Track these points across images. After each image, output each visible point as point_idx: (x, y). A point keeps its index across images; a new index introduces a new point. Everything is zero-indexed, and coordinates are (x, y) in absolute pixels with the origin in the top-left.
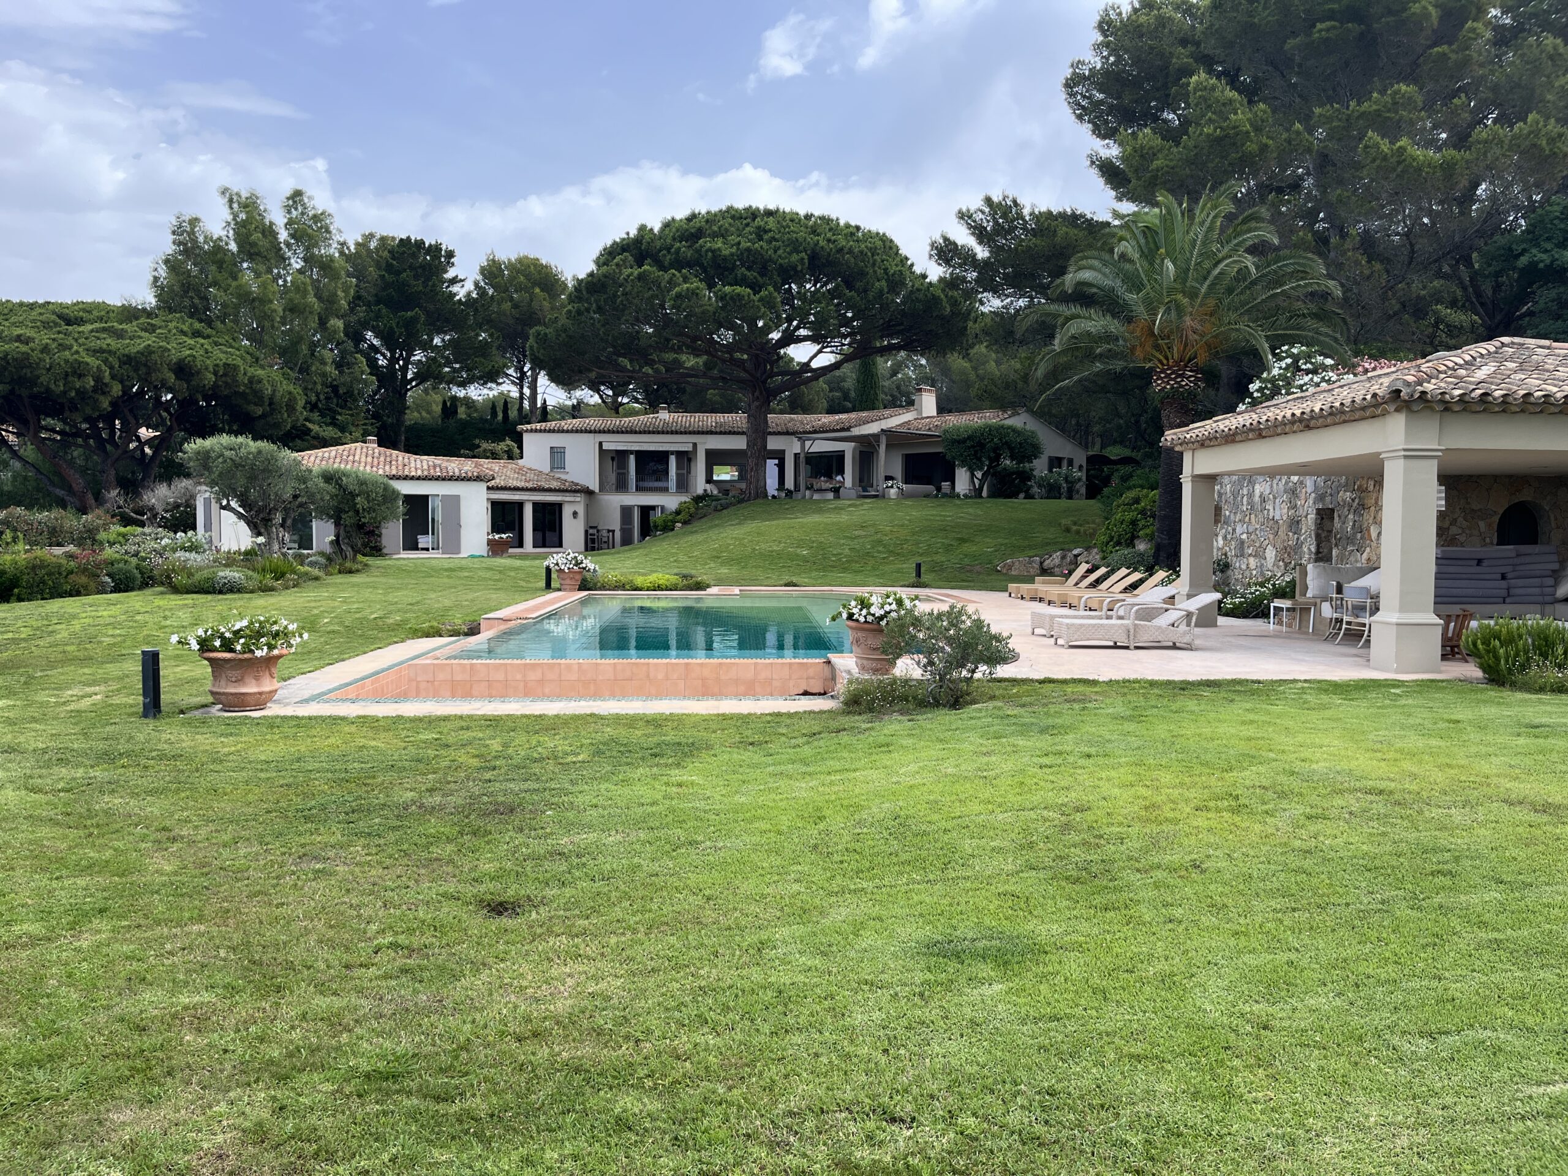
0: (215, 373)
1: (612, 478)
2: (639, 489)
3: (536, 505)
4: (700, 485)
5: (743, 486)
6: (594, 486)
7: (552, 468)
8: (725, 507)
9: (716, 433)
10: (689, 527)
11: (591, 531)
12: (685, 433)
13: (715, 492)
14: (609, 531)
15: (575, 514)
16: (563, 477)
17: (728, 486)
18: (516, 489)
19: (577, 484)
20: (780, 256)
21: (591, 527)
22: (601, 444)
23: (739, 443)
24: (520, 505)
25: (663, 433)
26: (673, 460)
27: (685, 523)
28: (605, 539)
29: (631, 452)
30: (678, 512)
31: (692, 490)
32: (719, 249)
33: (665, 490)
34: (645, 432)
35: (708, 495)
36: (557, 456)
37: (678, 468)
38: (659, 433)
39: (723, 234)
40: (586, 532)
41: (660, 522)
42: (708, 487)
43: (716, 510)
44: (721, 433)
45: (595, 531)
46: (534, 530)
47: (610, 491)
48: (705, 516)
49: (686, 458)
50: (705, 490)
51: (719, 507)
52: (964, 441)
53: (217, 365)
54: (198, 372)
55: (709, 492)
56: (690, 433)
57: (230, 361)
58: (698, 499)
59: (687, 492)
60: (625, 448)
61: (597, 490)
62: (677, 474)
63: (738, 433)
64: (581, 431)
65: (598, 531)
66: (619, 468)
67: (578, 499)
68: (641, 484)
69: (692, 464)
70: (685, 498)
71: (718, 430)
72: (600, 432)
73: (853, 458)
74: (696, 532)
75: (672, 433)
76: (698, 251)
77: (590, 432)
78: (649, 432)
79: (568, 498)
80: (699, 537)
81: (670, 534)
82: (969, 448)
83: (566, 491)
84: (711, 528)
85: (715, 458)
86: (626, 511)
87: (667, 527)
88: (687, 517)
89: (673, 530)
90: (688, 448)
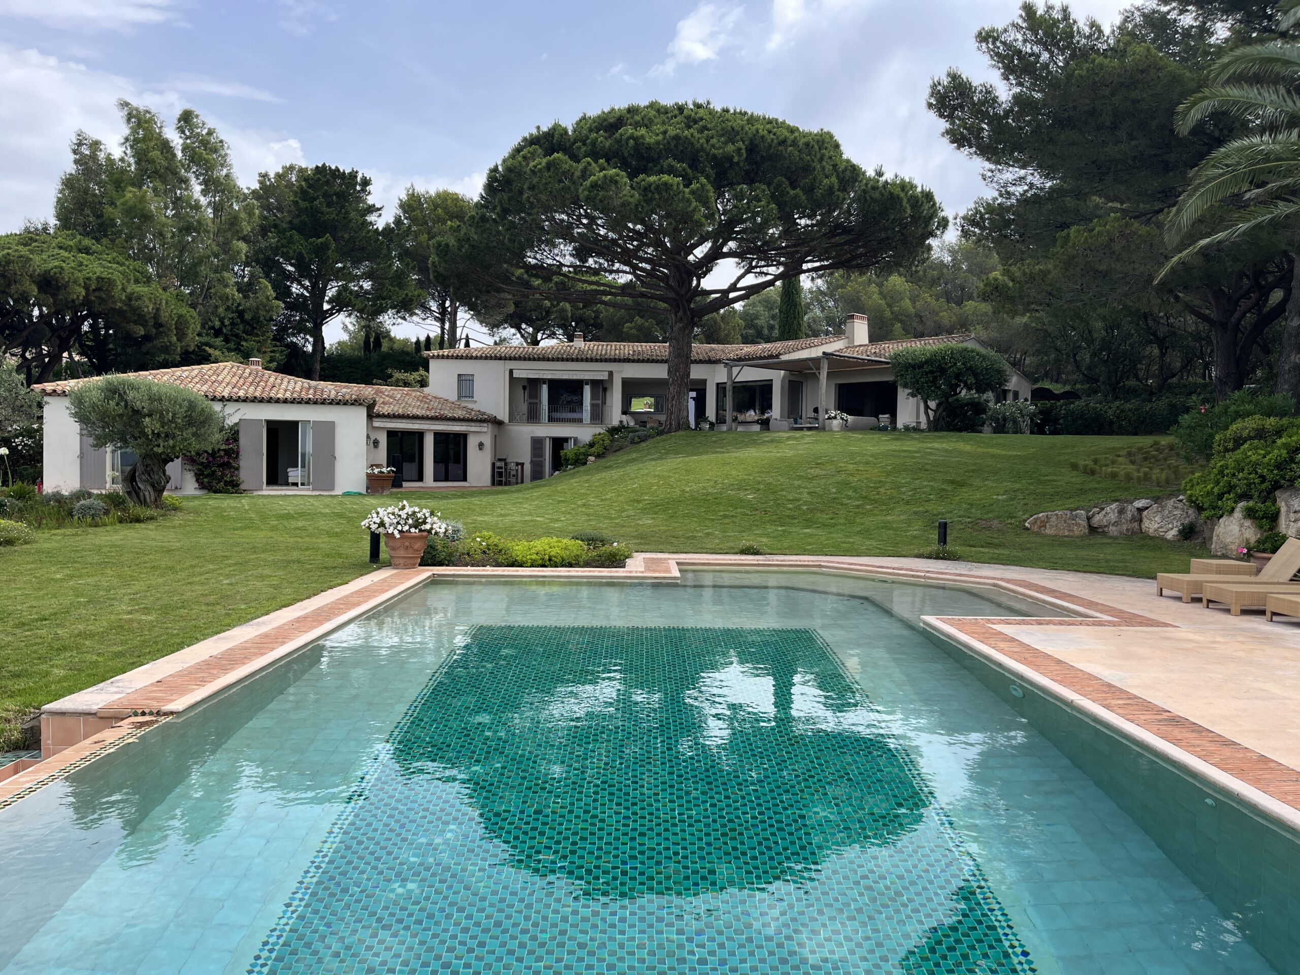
0: (86, 287)
1: (524, 408)
2: (551, 419)
3: (438, 435)
4: (615, 416)
5: (662, 418)
6: (504, 415)
7: (460, 397)
8: (643, 439)
9: (634, 361)
10: (602, 461)
11: (498, 464)
12: (601, 360)
13: (632, 424)
14: (517, 464)
15: (481, 446)
16: (470, 406)
17: (645, 418)
18: (416, 417)
19: (484, 414)
20: (713, 146)
21: (500, 460)
22: (511, 372)
23: (660, 372)
24: (420, 435)
25: (577, 360)
26: (587, 390)
27: (599, 456)
28: (513, 473)
29: (544, 381)
30: (591, 445)
31: (607, 421)
32: (642, 136)
33: (580, 421)
34: (558, 359)
35: (623, 427)
36: (465, 383)
37: (592, 398)
38: (572, 360)
39: (647, 123)
40: (493, 464)
41: (571, 455)
42: (624, 418)
43: (633, 442)
44: (638, 361)
45: (502, 464)
46: (435, 462)
47: (520, 422)
48: (621, 448)
49: (601, 387)
50: (621, 422)
51: (636, 439)
52: (921, 365)
53: (89, 279)
54: (66, 286)
55: (625, 423)
56: (606, 360)
57: (104, 275)
58: (613, 431)
59: (602, 423)
60: (537, 377)
61: (506, 421)
62: (592, 405)
63: (657, 361)
64: (491, 358)
65: (506, 464)
66: (530, 397)
67: (485, 429)
68: (556, 415)
69: (608, 394)
70: (599, 430)
71: (636, 357)
72: (510, 359)
73: (782, 387)
74: (610, 467)
75: (587, 360)
76: (618, 141)
77: (500, 358)
78: (563, 360)
79: (473, 428)
80: (615, 474)
81: (582, 468)
82: (927, 373)
83: (472, 420)
84: (628, 462)
85: (632, 389)
86: (537, 443)
87: (579, 461)
88: (601, 450)
89: (585, 463)
90: (604, 376)
